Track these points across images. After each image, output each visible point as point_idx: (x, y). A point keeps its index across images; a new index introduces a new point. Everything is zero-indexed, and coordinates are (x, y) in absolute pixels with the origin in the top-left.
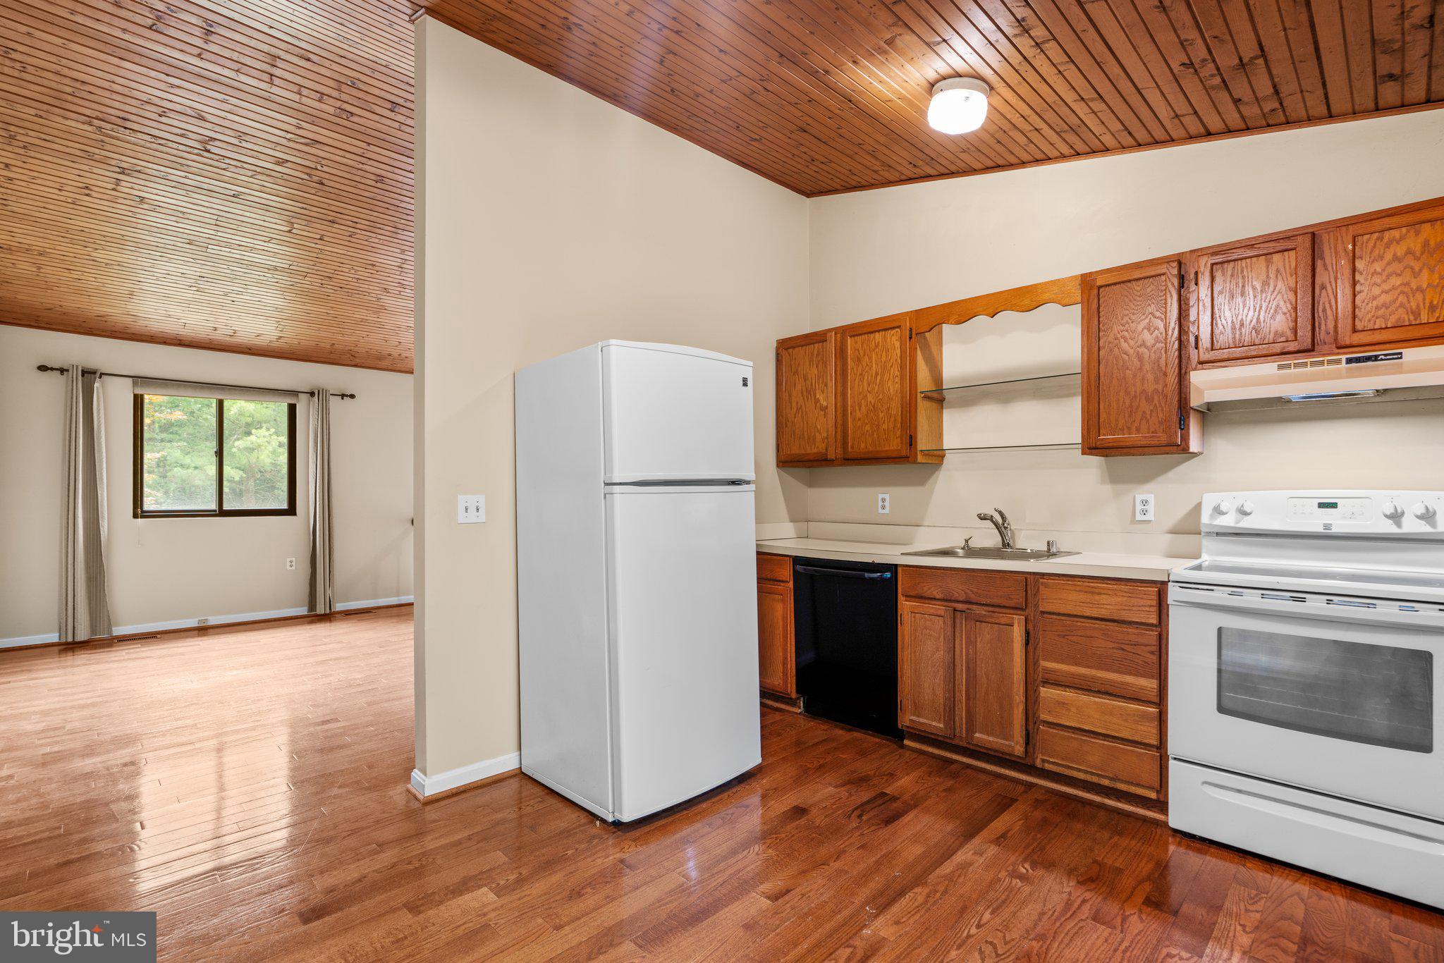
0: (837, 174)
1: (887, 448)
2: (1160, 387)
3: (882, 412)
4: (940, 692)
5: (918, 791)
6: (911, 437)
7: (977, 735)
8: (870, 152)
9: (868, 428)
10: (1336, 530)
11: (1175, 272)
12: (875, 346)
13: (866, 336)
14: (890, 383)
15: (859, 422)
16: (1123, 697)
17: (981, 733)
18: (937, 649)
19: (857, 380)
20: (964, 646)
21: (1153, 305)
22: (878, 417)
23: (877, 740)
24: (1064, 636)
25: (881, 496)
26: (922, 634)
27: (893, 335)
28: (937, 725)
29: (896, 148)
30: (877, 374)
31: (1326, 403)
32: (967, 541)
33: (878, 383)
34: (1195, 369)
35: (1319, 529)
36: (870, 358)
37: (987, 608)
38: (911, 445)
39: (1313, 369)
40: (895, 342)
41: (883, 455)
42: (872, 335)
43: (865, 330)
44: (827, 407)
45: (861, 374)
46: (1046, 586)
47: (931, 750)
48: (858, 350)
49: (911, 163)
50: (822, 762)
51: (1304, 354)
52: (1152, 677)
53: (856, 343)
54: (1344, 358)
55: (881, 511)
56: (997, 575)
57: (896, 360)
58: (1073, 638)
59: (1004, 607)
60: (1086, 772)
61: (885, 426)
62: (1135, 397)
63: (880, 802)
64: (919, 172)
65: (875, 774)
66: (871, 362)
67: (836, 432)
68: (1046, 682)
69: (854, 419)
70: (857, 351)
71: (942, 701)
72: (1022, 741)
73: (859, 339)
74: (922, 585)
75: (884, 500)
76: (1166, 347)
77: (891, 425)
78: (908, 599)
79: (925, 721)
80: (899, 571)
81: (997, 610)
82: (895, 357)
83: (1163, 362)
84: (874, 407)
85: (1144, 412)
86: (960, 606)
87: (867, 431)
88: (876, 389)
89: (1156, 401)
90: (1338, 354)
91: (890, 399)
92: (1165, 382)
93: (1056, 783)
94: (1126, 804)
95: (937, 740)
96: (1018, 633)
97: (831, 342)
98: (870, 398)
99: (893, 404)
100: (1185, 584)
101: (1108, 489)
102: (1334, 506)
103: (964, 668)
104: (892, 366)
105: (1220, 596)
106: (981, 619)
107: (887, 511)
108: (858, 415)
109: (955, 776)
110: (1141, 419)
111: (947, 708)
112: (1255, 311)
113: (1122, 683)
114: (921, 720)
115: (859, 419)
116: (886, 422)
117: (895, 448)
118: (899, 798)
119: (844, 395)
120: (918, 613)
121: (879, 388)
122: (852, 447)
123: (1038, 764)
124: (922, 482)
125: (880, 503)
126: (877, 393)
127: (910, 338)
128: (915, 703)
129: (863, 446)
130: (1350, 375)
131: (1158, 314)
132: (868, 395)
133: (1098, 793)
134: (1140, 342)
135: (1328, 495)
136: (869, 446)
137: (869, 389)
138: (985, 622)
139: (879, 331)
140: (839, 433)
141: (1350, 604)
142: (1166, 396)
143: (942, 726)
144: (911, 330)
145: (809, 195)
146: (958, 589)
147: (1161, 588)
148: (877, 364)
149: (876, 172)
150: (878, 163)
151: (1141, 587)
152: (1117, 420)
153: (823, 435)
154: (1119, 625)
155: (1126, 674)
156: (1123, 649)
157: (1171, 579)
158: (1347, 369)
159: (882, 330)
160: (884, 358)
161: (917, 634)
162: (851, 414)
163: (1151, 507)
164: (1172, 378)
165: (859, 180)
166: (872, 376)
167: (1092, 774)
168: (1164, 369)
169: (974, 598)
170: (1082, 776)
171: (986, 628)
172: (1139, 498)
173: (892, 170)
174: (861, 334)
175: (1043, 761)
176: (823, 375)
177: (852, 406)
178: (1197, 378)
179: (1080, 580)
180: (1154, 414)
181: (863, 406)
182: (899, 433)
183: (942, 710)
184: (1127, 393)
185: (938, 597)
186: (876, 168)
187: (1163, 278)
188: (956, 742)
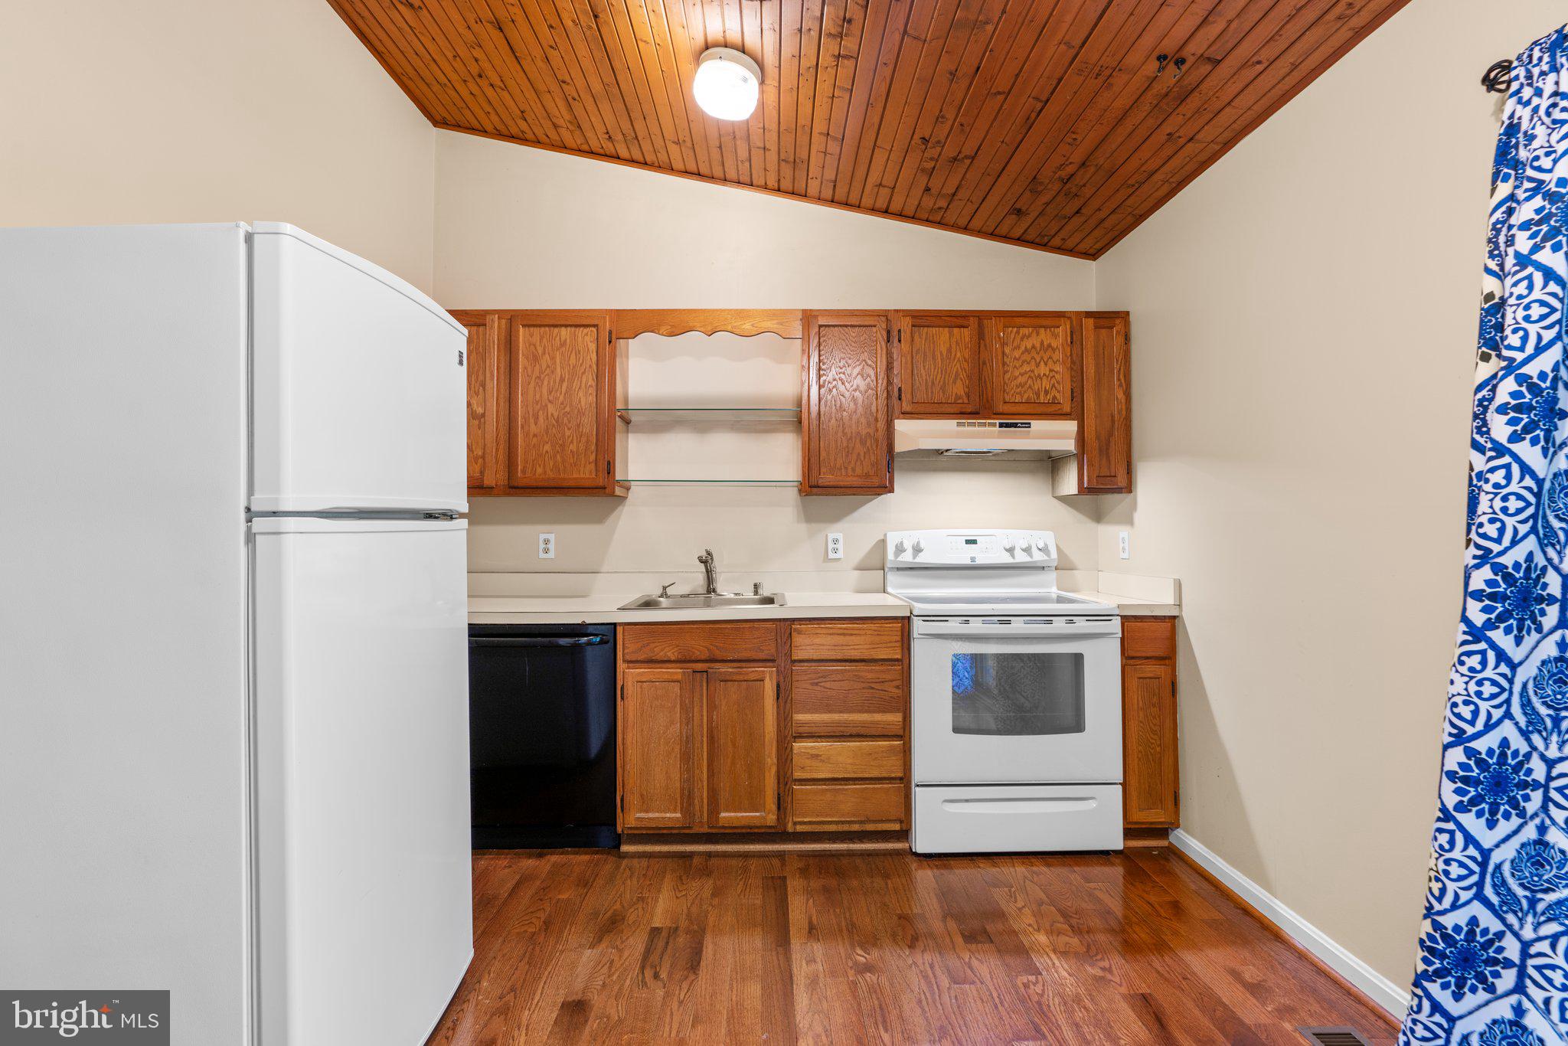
0: (500, 110)
1: (575, 476)
2: (871, 431)
3: (569, 429)
4: (676, 775)
5: (689, 909)
6: (609, 463)
7: (723, 815)
8: (569, 98)
9: (547, 447)
10: (979, 561)
11: (884, 326)
12: (561, 344)
13: (547, 329)
14: (581, 394)
15: (535, 440)
16: (871, 736)
17: (727, 811)
18: (672, 723)
19: (532, 385)
20: (705, 714)
21: (866, 354)
22: (564, 435)
23: (586, 857)
24: (817, 684)
25: (542, 537)
26: (651, 707)
27: (587, 335)
28: (674, 815)
29: (605, 107)
30: (562, 380)
31: (964, 457)
32: (665, 588)
33: (564, 390)
34: (898, 418)
35: (968, 562)
36: (553, 358)
37: (733, 664)
38: (609, 473)
39: (980, 428)
40: (590, 344)
41: (572, 484)
42: (556, 330)
43: (547, 321)
44: (483, 415)
45: (539, 378)
46: (799, 632)
47: (657, 848)
48: (534, 345)
49: (608, 133)
50: (543, 916)
51: (972, 416)
52: (898, 711)
53: (532, 335)
54: (997, 422)
55: (542, 555)
56: (747, 625)
57: (590, 366)
58: (828, 685)
59: (754, 661)
60: (837, 823)
61: (573, 447)
62: (851, 438)
63: (661, 944)
64: (609, 148)
65: (623, 907)
66: (555, 363)
67: (497, 450)
68: (800, 737)
69: (527, 434)
70: (532, 346)
71: (678, 785)
72: (774, 807)
73: (536, 331)
74: (652, 645)
75: (547, 542)
76: (877, 394)
77: (582, 446)
78: (631, 665)
79: (657, 815)
80: (618, 632)
81: (744, 664)
82: (589, 362)
83: (874, 409)
84: (557, 421)
85: (859, 454)
86: (699, 666)
87: (547, 452)
88: (561, 398)
89: (868, 444)
90: (994, 419)
91: (581, 413)
92: (876, 427)
93: (803, 843)
94: (869, 843)
95: (671, 834)
96: (769, 688)
97: (492, 327)
98: (551, 408)
99: (585, 420)
100: (927, 617)
101: (803, 527)
102: (974, 542)
103: (705, 739)
104: (584, 373)
105: (954, 626)
106: (728, 678)
107: (551, 555)
108: (533, 429)
109: (705, 872)
110: (857, 460)
111: (686, 792)
112: (942, 374)
113: (872, 723)
114: (651, 815)
115: (535, 435)
116: (575, 441)
117: (588, 476)
118: (677, 929)
119: (511, 401)
120: (645, 682)
121: (564, 397)
122: (524, 472)
123: (790, 828)
124: (600, 519)
125: (542, 546)
126: (562, 404)
127: (610, 342)
128: (642, 795)
129: (539, 470)
130: (1000, 436)
131: (870, 362)
132: (549, 405)
133: (842, 841)
134: (855, 387)
135: (971, 533)
136: (549, 472)
137: (551, 398)
138: (732, 681)
139: (566, 326)
140: (501, 451)
141: (1036, 622)
142: (877, 441)
143: (679, 815)
144: (610, 332)
145: (439, 122)
146: (699, 647)
147: (904, 623)
148: (562, 368)
149: (555, 126)
150: (567, 117)
151: (887, 623)
152: (836, 460)
153: (475, 453)
154: (867, 664)
155: (874, 712)
156: (873, 688)
157: (915, 613)
158: (999, 431)
159: (571, 326)
160: (573, 361)
161: (645, 708)
162: (522, 427)
163: (840, 546)
164: (881, 425)
165: (527, 130)
166: (555, 382)
167: (843, 822)
168: (875, 414)
169: (719, 654)
170: (833, 828)
171: (732, 687)
172: (831, 536)
173: (578, 132)
174: (540, 326)
175: (795, 824)
176: (478, 371)
177: (524, 418)
178: (901, 426)
179: (829, 622)
180: (867, 457)
181: (541, 420)
182: (592, 457)
183: (678, 796)
184: (844, 434)
185: (673, 658)
186: (560, 122)
187: (874, 329)
188: (696, 830)
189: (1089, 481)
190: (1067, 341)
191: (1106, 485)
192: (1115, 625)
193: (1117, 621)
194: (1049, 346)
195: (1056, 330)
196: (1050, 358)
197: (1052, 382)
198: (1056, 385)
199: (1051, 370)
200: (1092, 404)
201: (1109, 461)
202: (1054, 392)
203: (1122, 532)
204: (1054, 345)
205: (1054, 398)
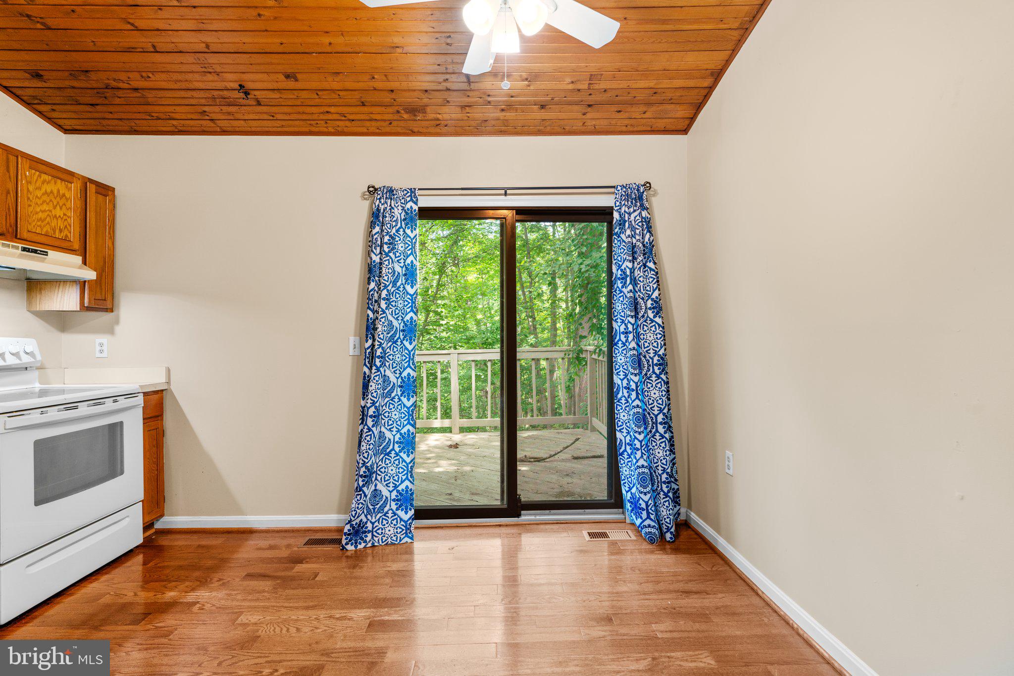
54: (20, 246)
90: (17, 243)
130: (21, 257)
158: (20, 253)
189: (90, 301)
190: (77, 195)
191: (101, 305)
192: (140, 400)
193: (141, 396)
194: (64, 195)
195: (69, 185)
196: (64, 204)
197: (65, 224)
198: (68, 226)
199: (65, 215)
200: (93, 247)
201: (101, 289)
202: (66, 232)
203: (104, 339)
204: (68, 195)
205: (66, 236)
